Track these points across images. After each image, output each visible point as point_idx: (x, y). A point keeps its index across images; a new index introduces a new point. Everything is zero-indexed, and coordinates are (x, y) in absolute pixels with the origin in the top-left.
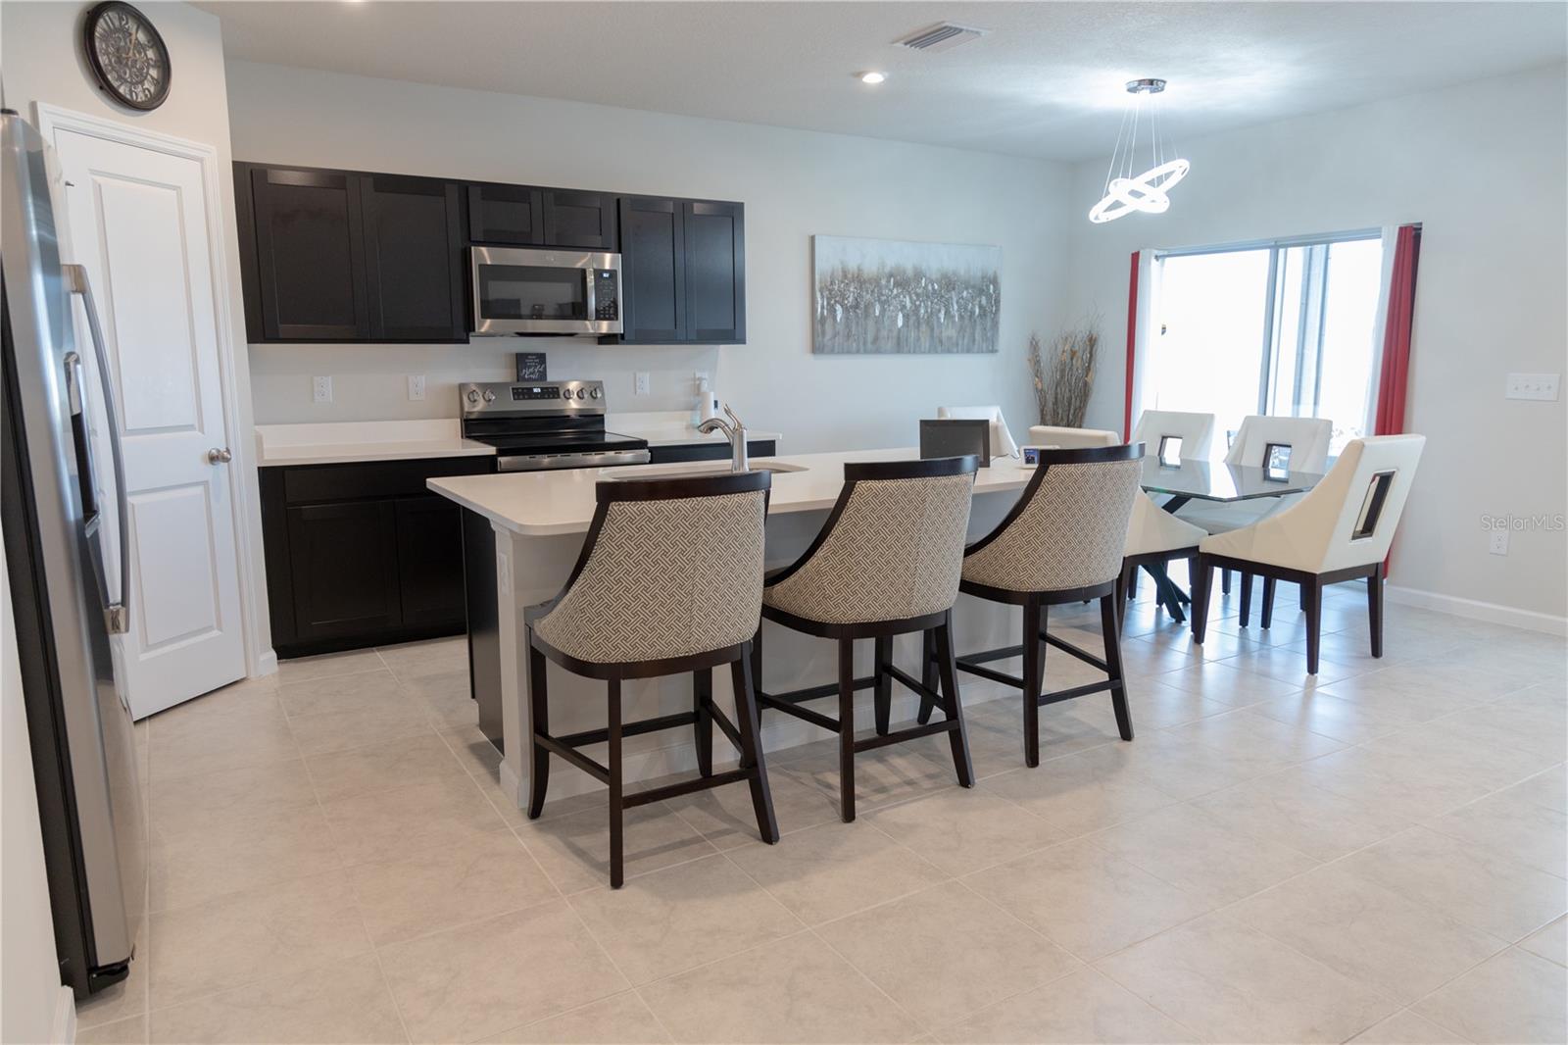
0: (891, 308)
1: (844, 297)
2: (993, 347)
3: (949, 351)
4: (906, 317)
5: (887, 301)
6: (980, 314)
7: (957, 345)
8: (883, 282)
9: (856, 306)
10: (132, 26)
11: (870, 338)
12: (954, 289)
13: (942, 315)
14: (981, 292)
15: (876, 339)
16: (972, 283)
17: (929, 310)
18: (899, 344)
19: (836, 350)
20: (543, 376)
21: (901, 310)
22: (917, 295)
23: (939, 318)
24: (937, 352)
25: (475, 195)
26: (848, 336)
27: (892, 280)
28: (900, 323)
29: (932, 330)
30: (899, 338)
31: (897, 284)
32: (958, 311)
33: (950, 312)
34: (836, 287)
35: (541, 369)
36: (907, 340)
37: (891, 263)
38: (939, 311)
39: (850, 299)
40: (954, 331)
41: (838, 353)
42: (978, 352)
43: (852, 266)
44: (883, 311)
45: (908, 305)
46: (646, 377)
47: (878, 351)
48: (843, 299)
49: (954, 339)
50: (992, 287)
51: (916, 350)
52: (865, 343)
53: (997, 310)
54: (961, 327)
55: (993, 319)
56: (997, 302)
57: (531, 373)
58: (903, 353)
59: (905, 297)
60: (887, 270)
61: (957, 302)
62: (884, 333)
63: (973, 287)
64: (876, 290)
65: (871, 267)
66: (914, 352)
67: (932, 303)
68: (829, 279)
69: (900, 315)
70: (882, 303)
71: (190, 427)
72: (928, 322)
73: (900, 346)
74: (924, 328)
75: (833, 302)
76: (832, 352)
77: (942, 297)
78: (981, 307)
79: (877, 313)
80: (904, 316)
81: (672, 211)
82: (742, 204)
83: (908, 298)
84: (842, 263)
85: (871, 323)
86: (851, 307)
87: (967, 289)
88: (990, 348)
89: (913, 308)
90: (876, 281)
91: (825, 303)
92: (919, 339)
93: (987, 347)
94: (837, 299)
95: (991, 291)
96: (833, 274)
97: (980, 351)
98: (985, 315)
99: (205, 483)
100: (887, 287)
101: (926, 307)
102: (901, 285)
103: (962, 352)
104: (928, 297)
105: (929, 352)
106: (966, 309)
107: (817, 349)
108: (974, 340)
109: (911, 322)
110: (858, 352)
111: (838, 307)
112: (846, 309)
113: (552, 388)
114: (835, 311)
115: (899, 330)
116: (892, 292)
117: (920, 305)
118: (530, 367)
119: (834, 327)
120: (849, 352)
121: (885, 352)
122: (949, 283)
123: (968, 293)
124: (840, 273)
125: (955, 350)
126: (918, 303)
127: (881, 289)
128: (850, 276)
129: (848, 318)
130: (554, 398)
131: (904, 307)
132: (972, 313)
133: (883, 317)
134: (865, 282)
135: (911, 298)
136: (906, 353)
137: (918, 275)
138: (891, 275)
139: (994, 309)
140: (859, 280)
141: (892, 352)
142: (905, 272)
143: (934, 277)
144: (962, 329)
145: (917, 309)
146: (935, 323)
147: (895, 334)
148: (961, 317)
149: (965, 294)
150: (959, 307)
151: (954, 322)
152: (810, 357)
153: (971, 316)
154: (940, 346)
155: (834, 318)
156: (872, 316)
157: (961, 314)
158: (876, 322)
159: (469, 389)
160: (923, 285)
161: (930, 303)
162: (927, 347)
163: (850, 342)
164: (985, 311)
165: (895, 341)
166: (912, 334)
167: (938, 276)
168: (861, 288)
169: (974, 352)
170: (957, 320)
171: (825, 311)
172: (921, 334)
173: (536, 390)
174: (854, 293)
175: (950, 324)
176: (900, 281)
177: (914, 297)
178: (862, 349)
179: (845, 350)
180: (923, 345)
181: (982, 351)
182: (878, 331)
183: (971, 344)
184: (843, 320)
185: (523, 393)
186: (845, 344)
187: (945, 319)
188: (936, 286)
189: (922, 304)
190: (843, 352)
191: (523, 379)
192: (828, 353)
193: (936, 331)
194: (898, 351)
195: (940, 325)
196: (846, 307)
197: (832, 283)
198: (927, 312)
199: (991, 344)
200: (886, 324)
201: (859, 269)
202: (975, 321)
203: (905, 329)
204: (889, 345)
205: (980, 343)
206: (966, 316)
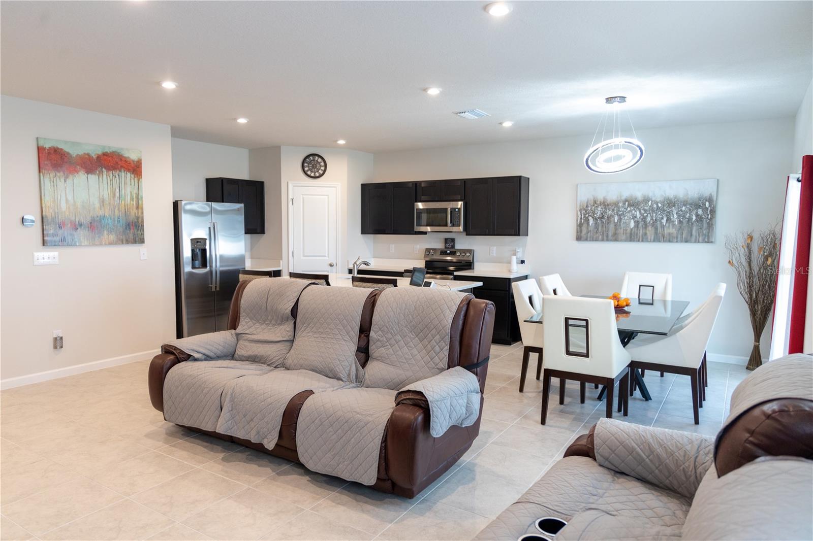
0: (626, 218)
1: (594, 213)
2: (708, 239)
3: (670, 241)
4: (637, 223)
5: (623, 214)
6: (696, 220)
7: (677, 238)
8: (621, 205)
9: (603, 217)
11: (610, 234)
12: (674, 206)
13: (664, 221)
14: (698, 206)
15: (615, 234)
16: (690, 202)
17: (654, 219)
18: (631, 237)
21: (633, 218)
22: (645, 211)
23: (661, 223)
24: (660, 242)
26: (597, 233)
27: (627, 203)
28: (632, 224)
29: (656, 229)
30: (631, 234)
31: (630, 205)
33: (671, 219)
34: (589, 208)
36: (637, 235)
37: (626, 194)
38: (662, 218)
39: (598, 214)
40: (674, 230)
41: (590, 240)
42: (695, 242)
43: (600, 197)
44: (620, 219)
45: (638, 215)
46: (493, 249)
47: (616, 240)
48: (594, 214)
49: (675, 235)
50: (707, 203)
51: (644, 239)
52: (607, 236)
53: (713, 217)
55: (708, 223)
56: (713, 212)
57: (449, 246)
58: (634, 241)
59: (635, 211)
60: (623, 198)
61: (677, 214)
62: (621, 231)
63: (691, 204)
64: (615, 209)
65: (612, 197)
66: (642, 241)
67: (656, 214)
68: (585, 205)
69: (632, 222)
70: (619, 216)
72: (654, 224)
73: (632, 237)
74: (650, 228)
75: (587, 216)
76: (586, 240)
77: (664, 210)
78: (697, 215)
79: (616, 221)
80: (634, 222)
83: (638, 212)
84: (593, 196)
85: (612, 226)
86: (599, 218)
87: (685, 205)
88: (706, 240)
89: (642, 217)
90: (616, 204)
91: (583, 217)
92: (646, 234)
93: (704, 239)
94: (590, 214)
95: (707, 206)
96: (587, 202)
97: (697, 241)
98: (701, 220)
100: (623, 207)
101: (652, 217)
102: (633, 205)
103: (681, 242)
104: (653, 211)
105: (654, 241)
106: (684, 217)
107: (579, 238)
108: (691, 235)
109: (640, 225)
110: (603, 240)
111: (590, 218)
112: (595, 219)
113: (455, 251)
114: (589, 220)
115: (632, 229)
116: (627, 210)
117: (647, 216)
118: (448, 243)
119: (588, 229)
120: (597, 240)
121: (621, 241)
122: (670, 203)
123: (686, 208)
124: (592, 202)
125: (675, 241)
126: (645, 215)
127: (619, 208)
128: (598, 203)
129: (596, 224)
130: (454, 255)
131: (636, 217)
132: (690, 219)
133: (620, 222)
134: (608, 205)
135: (640, 212)
136: (637, 241)
137: (646, 200)
138: (626, 201)
139: (709, 216)
140: (605, 205)
141: (626, 240)
142: (636, 198)
143: (658, 200)
144: (680, 229)
145: (645, 218)
146: (659, 226)
147: (629, 231)
148: (680, 222)
149: (683, 208)
150: (679, 216)
151: (674, 225)
152: (576, 243)
154: (659, 238)
155: (588, 224)
156: (612, 222)
157: (680, 220)
158: (615, 225)
159: (428, 250)
160: (650, 205)
161: (654, 215)
162: (652, 238)
163: (598, 235)
164: (701, 217)
165: (628, 235)
166: (641, 232)
167: (662, 199)
168: (606, 208)
169: (691, 242)
170: (676, 223)
171: (583, 221)
172: (647, 232)
173: (448, 252)
174: (601, 211)
175: (671, 226)
176: (633, 203)
177: (643, 212)
178: (606, 238)
179: (594, 239)
180: (649, 238)
181: (699, 242)
182: (616, 229)
183: (689, 238)
184: (593, 225)
185: (443, 253)
186: (595, 237)
187: (666, 223)
188: (660, 205)
189: (649, 215)
190: (593, 240)
191: (446, 247)
192: (584, 240)
193: (659, 230)
194: (631, 241)
195: (663, 227)
196: (596, 218)
197: (587, 207)
198: (653, 219)
199: (707, 237)
200: (622, 226)
201: (604, 198)
202: (692, 224)
203: (636, 229)
204: (624, 237)
205: (696, 237)
206: (684, 222)
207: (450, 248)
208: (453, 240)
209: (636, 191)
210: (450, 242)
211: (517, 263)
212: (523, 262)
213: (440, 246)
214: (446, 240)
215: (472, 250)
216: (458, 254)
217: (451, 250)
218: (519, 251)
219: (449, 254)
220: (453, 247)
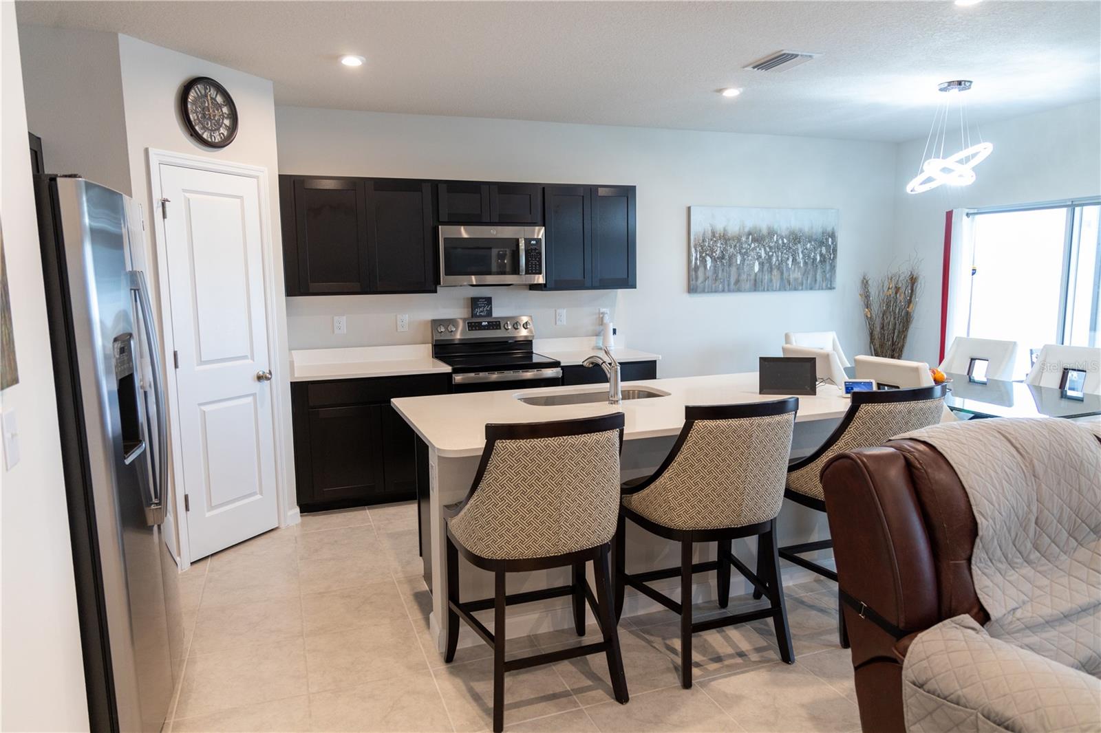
0: (750, 258)
1: (712, 251)
2: (831, 284)
3: (795, 289)
4: (762, 264)
5: (746, 253)
6: (821, 261)
7: (802, 284)
8: (744, 239)
9: (723, 257)
10: (213, 92)
11: (733, 280)
12: (799, 242)
13: (790, 262)
14: (822, 243)
15: (737, 282)
16: (814, 237)
17: (780, 259)
19: (706, 291)
20: (490, 313)
21: (758, 259)
22: (770, 248)
23: (787, 265)
24: (785, 290)
25: (442, 189)
26: (716, 280)
27: (750, 237)
28: (757, 268)
29: (782, 273)
30: (755, 280)
31: (754, 240)
32: (803, 258)
33: (796, 260)
34: (707, 244)
35: (488, 309)
36: (762, 282)
37: (749, 224)
38: (788, 259)
39: (718, 253)
40: (799, 274)
41: (708, 292)
42: (819, 289)
43: (719, 228)
44: (743, 260)
45: (763, 255)
46: (563, 312)
47: (739, 290)
48: (712, 253)
49: (800, 280)
50: (830, 239)
52: (729, 285)
53: (835, 257)
54: (805, 271)
55: (831, 264)
56: (835, 251)
57: (481, 312)
58: (759, 291)
59: (760, 249)
60: (747, 230)
61: (802, 252)
62: (744, 277)
63: (815, 240)
64: (738, 245)
65: (733, 228)
66: (768, 290)
67: (782, 253)
68: (701, 238)
69: (757, 263)
70: (743, 255)
71: (244, 357)
72: (779, 268)
73: (756, 286)
74: (775, 272)
75: (704, 255)
76: (703, 291)
77: (790, 248)
78: (821, 255)
79: (739, 263)
80: (759, 264)
81: (582, 195)
82: (635, 186)
83: (763, 250)
84: (711, 226)
85: (734, 270)
86: (718, 258)
87: (810, 242)
88: (829, 286)
89: (767, 257)
90: (738, 238)
91: (698, 256)
92: (771, 280)
93: (827, 286)
94: (708, 252)
95: (830, 243)
96: (704, 234)
97: (821, 288)
98: (825, 261)
99: (254, 395)
100: (746, 242)
101: (777, 256)
102: (757, 240)
103: (806, 289)
104: (779, 249)
105: (780, 290)
106: (809, 257)
107: (692, 289)
108: (816, 280)
109: (765, 268)
110: (723, 291)
111: (708, 259)
112: (714, 260)
113: (496, 322)
114: (706, 261)
115: (756, 274)
116: (750, 246)
117: (772, 255)
118: (480, 307)
119: (705, 274)
120: (716, 291)
121: (745, 291)
122: (796, 238)
123: (811, 245)
124: (710, 232)
125: (800, 288)
126: (771, 253)
127: (741, 244)
128: (717, 235)
129: (715, 267)
130: (497, 329)
131: (760, 257)
132: (815, 259)
133: (743, 264)
134: (729, 239)
135: (765, 249)
136: (761, 291)
137: (771, 233)
138: (749, 234)
139: (832, 256)
140: (725, 238)
141: (750, 291)
142: (760, 231)
143: (783, 234)
144: (805, 273)
145: (770, 258)
146: (785, 269)
147: (753, 277)
148: (806, 263)
149: (808, 245)
150: (804, 256)
151: (799, 267)
152: (687, 297)
153: (813, 262)
154: (787, 285)
155: (705, 267)
156: (735, 264)
157: (805, 261)
158: (738, 269)
160: (775, 240)
161: (780, 253)
162: (778, 286)
163: (717, 283)
164: (825, 258)
165: (752, 282)
166: (766, 277)
167: (787, 233)
168: (726, 244)
169: (815, 290)
170: (802, 265)
171: (698, 262)
172: (773, 277)
173: (483, 323)
174: (720, 247)
175: (796, 269)
176: (758, 238)
177: (768, 249)
178: (727, 289)
179: (713, 290)
180: (775, 285)
181: (822, 289)
182: (739, 275)
183: (813, 283)
184: (712, 268)
185: (475, 326)
186: (714, 286)
187: (792, 264)
188: (785, 241)
189: (774, 254)
190: (712, 292)
191: (475, 316)
192: (700, 292)
193: (785, 274)
194: (755, 290)
195: (788, 269)
196: (715, 259)
197: (703, 241)
198: (778, 260)
199: (829, 283)
200: (745, 270)
201: (725, 230)
202: (817, 266)
203: (761, 274)
204: (748, 285)
205: (820, 282)
206: (809, 262)
207: (485, 316)
208: (489, 301)
209: (760, 220)
210: (481, 305)
212: (615, 331)
213: (463, 312)
214: (472, 300)
217: (489, 320)
219: (489, 328)
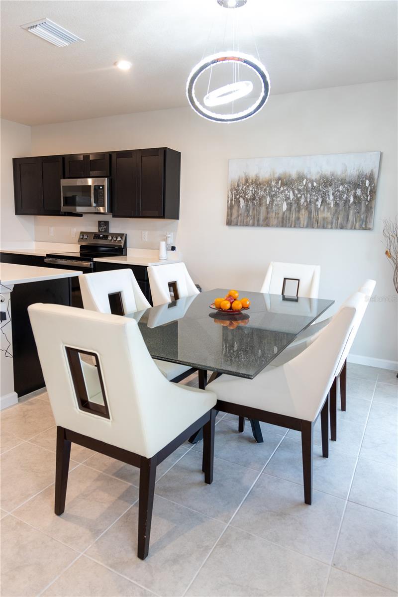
0: (278, 199)
1: (245, 193)
2: (366, 225)
3: (324, 227)
4: (290, 205)
5: (276, 195)
6: (354, 202)
7: (332, 223)
8: (273, 183)
9: (254, 199)
11: (262, 218)
12: (330, 185)
13: (319, 203)
15: (267, 218)
16: (348, 180)
17: (308, 201)
18: (283, 222)
21: (286, 200)
22: (299, 191)
23: (316, 205)
24: (313, 228)
26: (247, 216)
27: (280, 182)
28: (285, 207)
29: (310, 213)
30: (283, 218)
31: (283, 184)
32: (333, 200)
33: (326, 201)
34: (241, 188)
36: (289, 220)
37: (279, 171)
38: (317, 200)
39: (250, 195)
40: (329, 213)
41: (240, 225)
42: (351, 229)
43: (252, 175)
44: (272, 201)
45: (292, 197)
46: (145, 233)
47: (267, 225)
48: (245, 194)
49: (330, 219)
50: (367, 182)
51: (296, 224)
52: (258, 221)
53: (373, 199)
54: (336, 211)
55: (367, 206)
56: (373, 192)
58: (286, 227)
59: (289, 192)
60: (277, 176)
61: (333, 194)
62: (272, 215)
63: (350, 183)
64: (268, 188)
66: (295, 227)
67: (311, 195)
68: (237, 184)
69: (285, 204)
70: (272, 197)
72: (307, 208)
73: (284, 223)
74: (303, 212)
75: (238, 197)
76: (236, 225)
77: (320, 191)
78: (355, 197)
79: (268, 203)
83: (291, 192)
84: (245, 173)
85: (263, 209)
86: (250, 199)
87: (342, 184)
88: (364, 226)
89: (295, 199)
90: (268, 183)
91: (233, 198)
92: (298, 218)
93: (361, 226)
94: (241, 195)
95: (367, 185)
96: (239, 180)
97: (353, 228)
98: (360, 203)
100: (275, 186)
101: (306, 198)
102: (286, 184)
103: (337, 228)
104: (307, 191)
105: (307, 227)
106: (341, 198)
107: (229, 223)
108: (348, 220)
109: (293, 208)
110: (253, 225)
111: (241, 200)
112: (246, 201)
113: (108, 235)
114: (239, 202)
115: (284, 213)
116: (279, 189)
117: (301, 197)
118: (102, 227)
119: (238, 211)
120: (247, 225)
121: (273, 226)
122: (327, 182)
123: (344, 187)
124: (244, 180)
125: (330, 227)
126: (299, 195)
127: (271, 188)
128: (250, 181)
129: (247, 206)
130: (106, 239)
131: (289, 198)
132: (347, 201)
133: (272, 204)
134: (260, 184)
135: (294, 192)
136: (289, 227)
137: (301, 178)
138: (279, 179)
139: (369, 198)
140: (257, 183)
141: (277, 226)
142: (290, 176)
143: (314, 178)
144: (336, 212)
145: (298, 199)
146: (313, 209)
147: (281, 215)
148: (336, 204)
149: (341, 188)
151: (329, 208)
152: (227, 227)
153: (345, 203)
154: (313, 223)
155: (239, 206)
156: (264, 204)
157: (336, 202)
158: (267, 208)
159: (82, 233)
160: (304, 184)
161: (309, 195)
162: (305, 224)
163: (248, 220)
164: (360, 199)
165: (280, 219)
166: (294, 216)
167: (318, 177)
168: (257, 188)
169: (347, 229)
170: (332, 206)
171: (233, 202)
172: (301, 216)
173: (101, 236)
174: (252, 191)
175: (326, 210)
176: (286, 182)
177: (296, 192)
178: (256, 223)
179: (245, 224)
180: (302, 222)
181: (355, 229)
182: (268, 213)
183: (345, 223)
184: (244, 207)
185: (96, 236)
186: (245, 221)
187: (321, 206)
188: (315, 184)
189: (303, 196)
190: (243, 225)
191: (99, 230)
192: (234, 225)
193: (313, 214)
194: (282, 226)
195: (317, 210)
196: (247, 199)
197: (238, 186)
198: (306, 201)
199: (364, 223)
200: (274, 209)
201: (257, 176)
202: (349, 207)
203: (288, 212)
204: (275, 222)
205: (352, 223)
206: (340, 204)
207: (103, 232)
208: (106, 223)
209: (291, 167)
210: (104, 224)
211: (167, 249)
212: (173, 248)
213: (94, 229)
214: (99, 222)
215: (123, 234)
216: (110, 238)
217: (104, 234)
218: (169, 236)
219: (102, 238)
220: (107, 230)
